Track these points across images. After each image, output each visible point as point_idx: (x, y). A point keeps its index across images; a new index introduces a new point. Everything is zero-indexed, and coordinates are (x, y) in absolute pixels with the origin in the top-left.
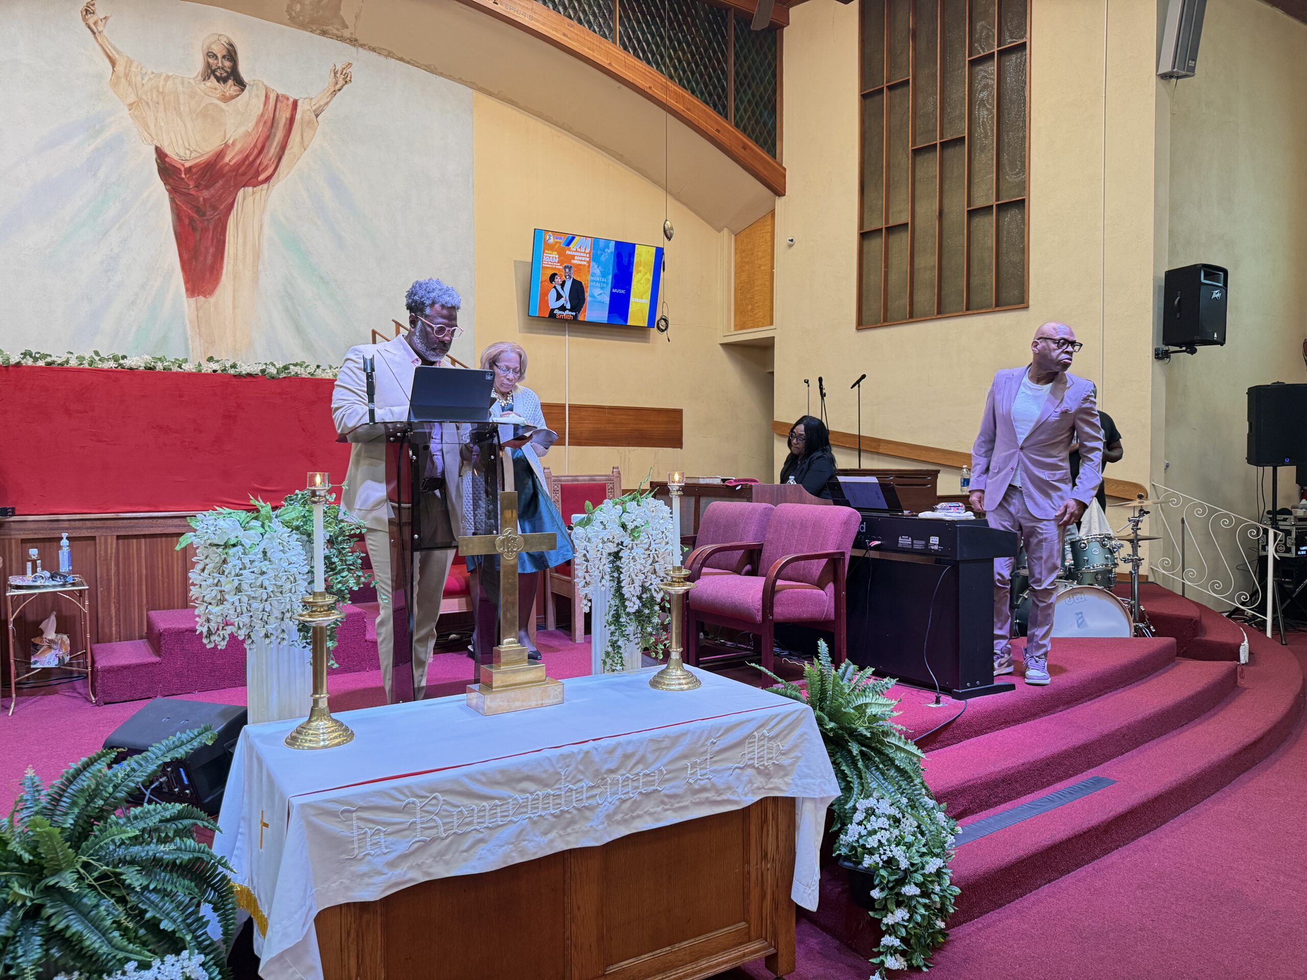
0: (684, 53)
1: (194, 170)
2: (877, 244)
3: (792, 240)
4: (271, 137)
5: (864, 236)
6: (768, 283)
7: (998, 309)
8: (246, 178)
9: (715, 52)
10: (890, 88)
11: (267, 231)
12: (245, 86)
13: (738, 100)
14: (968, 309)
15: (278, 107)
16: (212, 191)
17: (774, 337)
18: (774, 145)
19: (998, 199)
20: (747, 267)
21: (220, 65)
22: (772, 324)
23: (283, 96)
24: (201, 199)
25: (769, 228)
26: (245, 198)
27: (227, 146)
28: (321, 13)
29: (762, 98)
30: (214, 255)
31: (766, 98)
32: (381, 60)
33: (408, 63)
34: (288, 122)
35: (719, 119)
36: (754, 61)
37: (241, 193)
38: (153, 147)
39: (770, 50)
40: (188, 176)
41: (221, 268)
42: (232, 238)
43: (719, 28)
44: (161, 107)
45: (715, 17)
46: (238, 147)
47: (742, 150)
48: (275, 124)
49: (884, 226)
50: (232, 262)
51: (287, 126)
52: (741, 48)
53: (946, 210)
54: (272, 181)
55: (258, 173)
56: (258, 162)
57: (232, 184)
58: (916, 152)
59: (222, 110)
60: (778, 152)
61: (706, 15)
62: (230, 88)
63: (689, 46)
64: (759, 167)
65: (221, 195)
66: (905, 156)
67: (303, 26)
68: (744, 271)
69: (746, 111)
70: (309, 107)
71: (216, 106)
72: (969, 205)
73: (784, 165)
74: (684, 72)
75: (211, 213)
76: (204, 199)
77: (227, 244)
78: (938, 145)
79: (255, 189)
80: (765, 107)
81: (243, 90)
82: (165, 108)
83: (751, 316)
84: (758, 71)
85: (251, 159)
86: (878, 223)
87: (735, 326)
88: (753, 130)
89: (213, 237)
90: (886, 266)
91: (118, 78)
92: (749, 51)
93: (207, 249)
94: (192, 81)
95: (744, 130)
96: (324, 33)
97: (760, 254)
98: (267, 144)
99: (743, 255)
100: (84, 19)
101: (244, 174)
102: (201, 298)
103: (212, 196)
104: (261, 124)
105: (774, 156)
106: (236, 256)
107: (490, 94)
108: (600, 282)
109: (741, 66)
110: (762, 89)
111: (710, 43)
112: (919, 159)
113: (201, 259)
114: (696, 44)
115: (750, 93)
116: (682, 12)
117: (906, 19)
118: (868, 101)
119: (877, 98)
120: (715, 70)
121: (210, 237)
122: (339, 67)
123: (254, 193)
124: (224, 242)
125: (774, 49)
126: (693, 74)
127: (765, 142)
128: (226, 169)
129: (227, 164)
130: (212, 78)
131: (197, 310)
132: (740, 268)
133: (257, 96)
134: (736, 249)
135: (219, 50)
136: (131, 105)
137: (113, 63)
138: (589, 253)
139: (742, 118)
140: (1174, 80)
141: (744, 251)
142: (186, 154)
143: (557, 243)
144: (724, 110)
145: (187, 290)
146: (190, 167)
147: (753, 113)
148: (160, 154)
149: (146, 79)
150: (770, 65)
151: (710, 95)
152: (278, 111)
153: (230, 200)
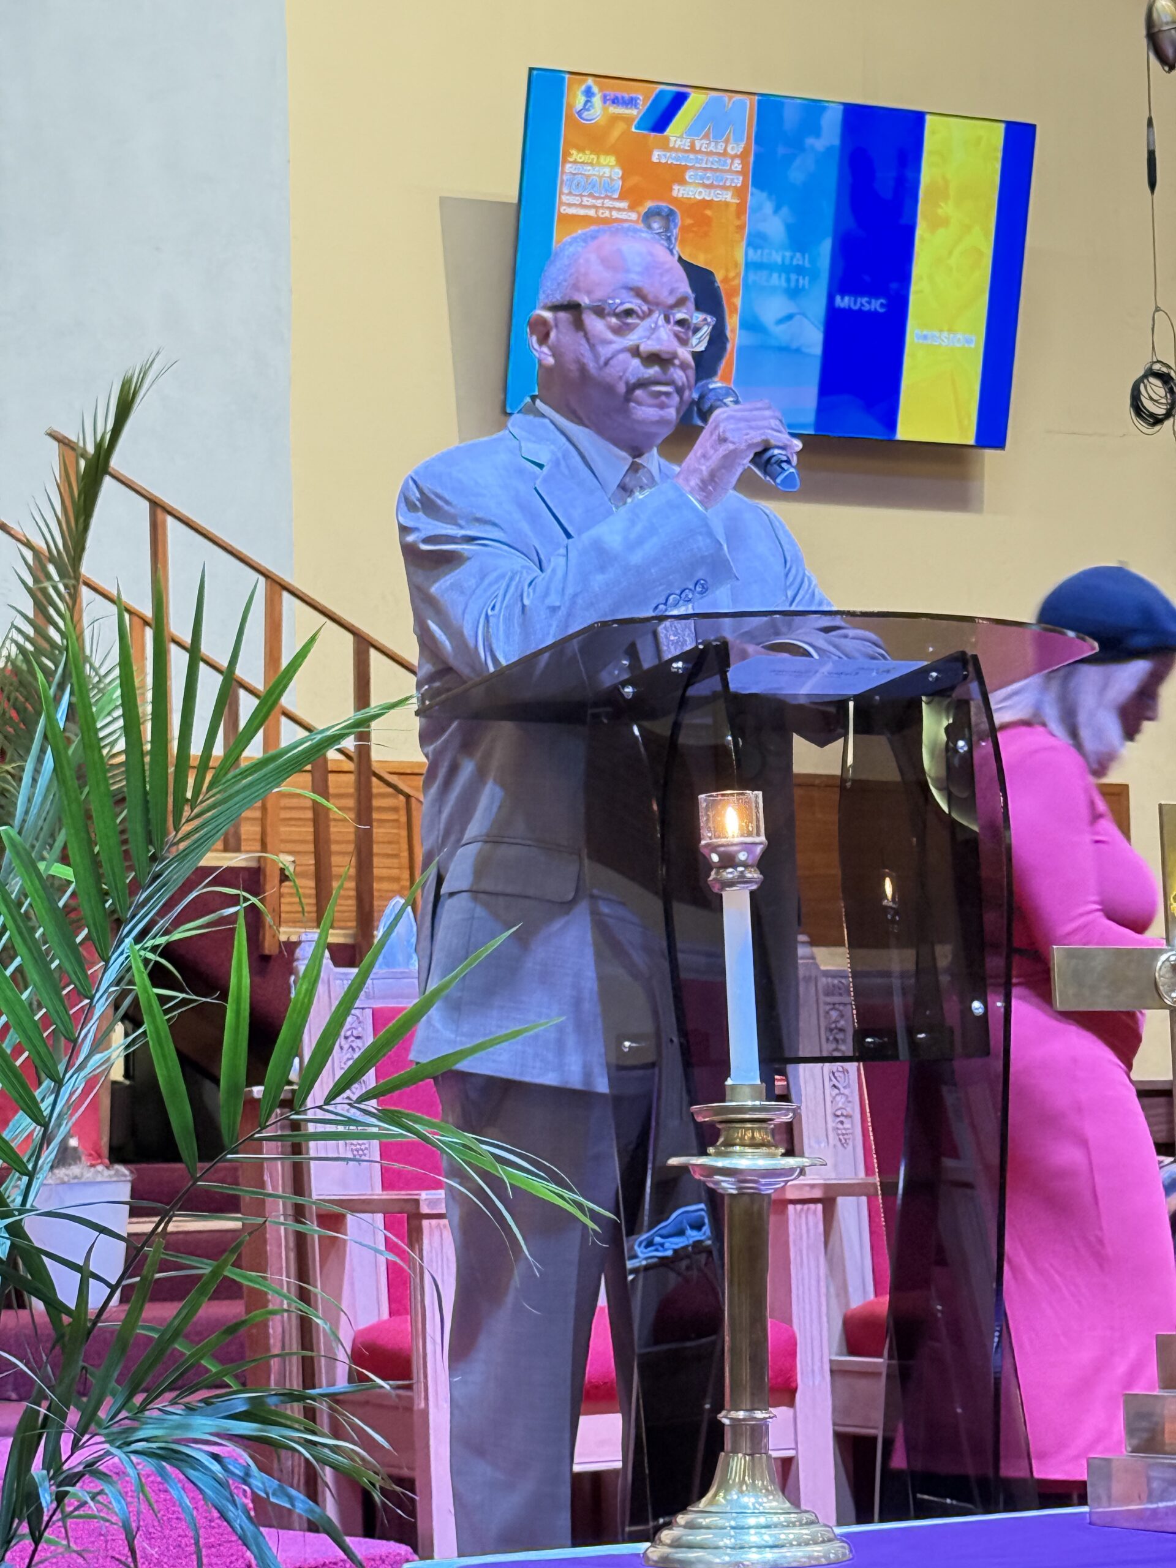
108: (786, 269)
138: (743, 156)
143: (615, 118)
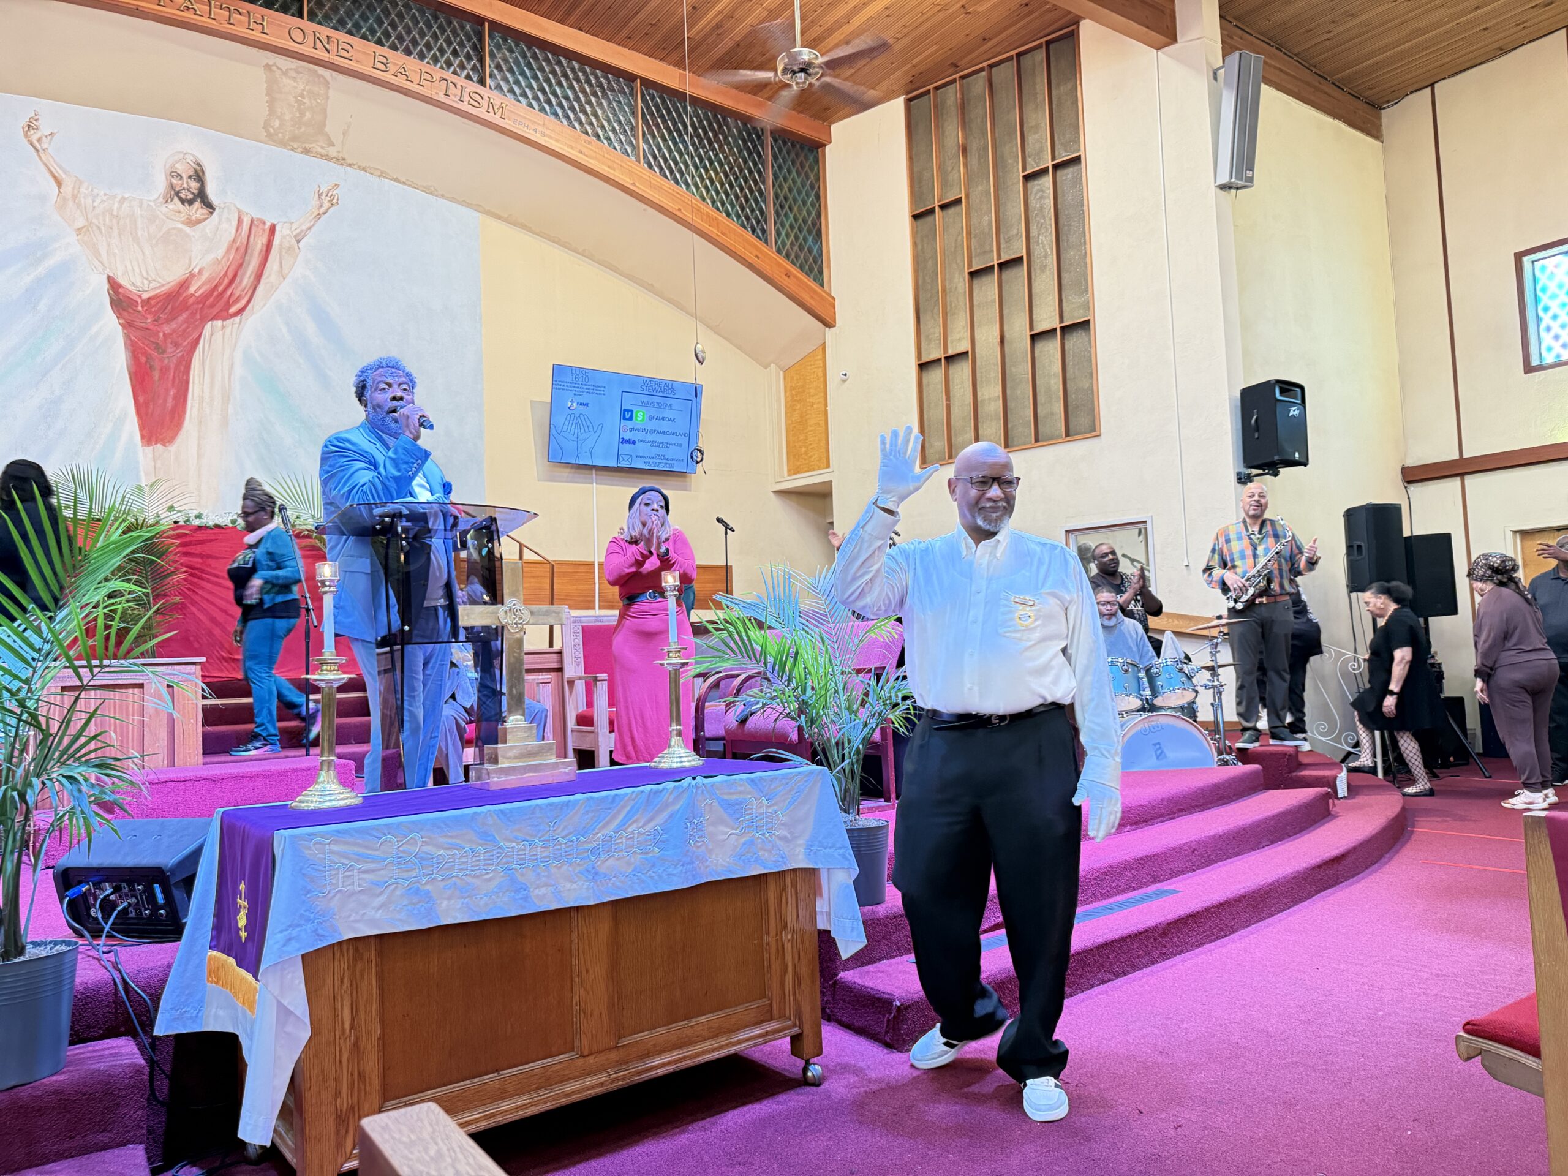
0: (717, 173)
1: (153, 302)
2: (936, 376)
3: (845, 375)
4: (245, 265)
5: (923, 366)
6: (822, 423)
7: (1068, 439)
8: (215, 310)
9: (750, 172)
10: (943, 207)
11: (238, 370)
12: (214, 209)
13: (778, 225)
14: (1037, 440)
15: (253, 232)
16: (174, 325)
17: (831, 481)
18: (821, 272)
19: (1061, 321)
20: (799, 406)
21: (185, 186)
22: (828, 466)
23: (258, 220)
24: (161, 334)
25: (821, 362)
26: (214, 333)
27: (192, 275)
28: (303, 129)
29: (805, 221)
30: (175, 398)
31: (810, 222)
32: (374, 179)
33: (404, 183)
34: (264, 248)
35: (757, 242)
36: (794, 182)
37: (208, 327)
38: (105, 277)
39: (812, 170)
40: (145, 308)
41: (184, 412)
42: (197, 379)
43: (755, 147)
44: (115, 232)
45: (749, 135)
46: (205, 276)
47: (786, 278)
48: (249, 251)
49: (943, 356)
50: (197, 405)
51: (264, 252)
52: (780, 167)
53: (1007, 335)
54: (245, 313)
55: (228, 305)
56: (229, 292)
57: (198, 316)
58: (973, 275)
59: (187, 235)
60: (825, 280)
61: (740, 132)
62: (197, 210)
63: (721, 165)
64: (806, 297)
65: (184, 330)
66: (961, 280)
67: (283, 144)
68: (795, 410)
69: (788, 235)
70: (289, 232)
71: (180, 230)
72: (1031, 328)
73: (833, 294)
74: (718, 193)
75: (173, 350)
76: (164, 335)
77: (191, 385)
78: (996, 267)
79: (225, 323)
80: (810, 232)
81: (212, 213)
82: (120, 234)
83: (805, 460)
84: (799, 193)
85: (220, 289)
86: (936, 353)
87: (789, 471)
88: (797, 257)
89: (174, 377)
90: (948, 399)
91: (65, 199)
92: (789, 172)
93: (167, 390)
94: (152, 204)
95: (788, 256)
96: (306, 151)
97: (812, 391)
98: (240, 273)
99: (793, 392)
100: (26, 135)
101: (212, 306)
102: (159, 446)
103: (174, 331)
104: (233, 251)
105: (822, 285)
106: (202, 399)
107: (499, 218)
109: (781, 186)
110: (805, 212)
111: (745, 162)
112: (976, 282)
113: (160, 401)
114: (729, 163)
115: (791, 216)
116: (712, 129)
117: (954, 134)
118: (920, 222)
119: (929, 219)
120: (751, 191)
121: (171, 377)
122: (324, 189)
123: (223, 327)
124: (188, 382)
125: (816, 169)
126: (727, 195)
127: (811, 270)
128: (191, 301)
129: (192, 295)
130: (176, 199)
131: (154, 460)
132: (790, 409)
133: (229, 220)
134: (785, 387)
135: (185, 170)
136: (79, 230)
137: (59, 183)
139: (784, 244)
140: (1233, 191)
141: (794, 389)
142: (143, 283)
144: (763, 235)
145: (143, 437)
146: (149, 299)
147: (797, 238)
148: (114, 285)
149: (98, 201)
150: (812, 187)
151: (748, 218)
152: (252, 236)
153: (195, 336)
